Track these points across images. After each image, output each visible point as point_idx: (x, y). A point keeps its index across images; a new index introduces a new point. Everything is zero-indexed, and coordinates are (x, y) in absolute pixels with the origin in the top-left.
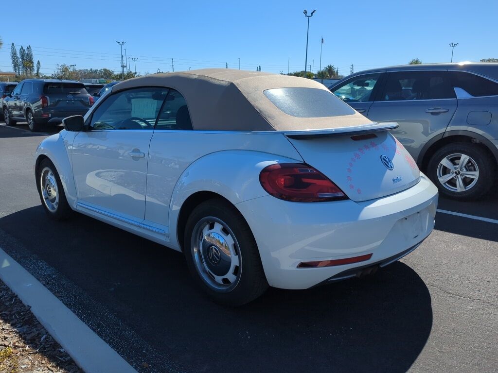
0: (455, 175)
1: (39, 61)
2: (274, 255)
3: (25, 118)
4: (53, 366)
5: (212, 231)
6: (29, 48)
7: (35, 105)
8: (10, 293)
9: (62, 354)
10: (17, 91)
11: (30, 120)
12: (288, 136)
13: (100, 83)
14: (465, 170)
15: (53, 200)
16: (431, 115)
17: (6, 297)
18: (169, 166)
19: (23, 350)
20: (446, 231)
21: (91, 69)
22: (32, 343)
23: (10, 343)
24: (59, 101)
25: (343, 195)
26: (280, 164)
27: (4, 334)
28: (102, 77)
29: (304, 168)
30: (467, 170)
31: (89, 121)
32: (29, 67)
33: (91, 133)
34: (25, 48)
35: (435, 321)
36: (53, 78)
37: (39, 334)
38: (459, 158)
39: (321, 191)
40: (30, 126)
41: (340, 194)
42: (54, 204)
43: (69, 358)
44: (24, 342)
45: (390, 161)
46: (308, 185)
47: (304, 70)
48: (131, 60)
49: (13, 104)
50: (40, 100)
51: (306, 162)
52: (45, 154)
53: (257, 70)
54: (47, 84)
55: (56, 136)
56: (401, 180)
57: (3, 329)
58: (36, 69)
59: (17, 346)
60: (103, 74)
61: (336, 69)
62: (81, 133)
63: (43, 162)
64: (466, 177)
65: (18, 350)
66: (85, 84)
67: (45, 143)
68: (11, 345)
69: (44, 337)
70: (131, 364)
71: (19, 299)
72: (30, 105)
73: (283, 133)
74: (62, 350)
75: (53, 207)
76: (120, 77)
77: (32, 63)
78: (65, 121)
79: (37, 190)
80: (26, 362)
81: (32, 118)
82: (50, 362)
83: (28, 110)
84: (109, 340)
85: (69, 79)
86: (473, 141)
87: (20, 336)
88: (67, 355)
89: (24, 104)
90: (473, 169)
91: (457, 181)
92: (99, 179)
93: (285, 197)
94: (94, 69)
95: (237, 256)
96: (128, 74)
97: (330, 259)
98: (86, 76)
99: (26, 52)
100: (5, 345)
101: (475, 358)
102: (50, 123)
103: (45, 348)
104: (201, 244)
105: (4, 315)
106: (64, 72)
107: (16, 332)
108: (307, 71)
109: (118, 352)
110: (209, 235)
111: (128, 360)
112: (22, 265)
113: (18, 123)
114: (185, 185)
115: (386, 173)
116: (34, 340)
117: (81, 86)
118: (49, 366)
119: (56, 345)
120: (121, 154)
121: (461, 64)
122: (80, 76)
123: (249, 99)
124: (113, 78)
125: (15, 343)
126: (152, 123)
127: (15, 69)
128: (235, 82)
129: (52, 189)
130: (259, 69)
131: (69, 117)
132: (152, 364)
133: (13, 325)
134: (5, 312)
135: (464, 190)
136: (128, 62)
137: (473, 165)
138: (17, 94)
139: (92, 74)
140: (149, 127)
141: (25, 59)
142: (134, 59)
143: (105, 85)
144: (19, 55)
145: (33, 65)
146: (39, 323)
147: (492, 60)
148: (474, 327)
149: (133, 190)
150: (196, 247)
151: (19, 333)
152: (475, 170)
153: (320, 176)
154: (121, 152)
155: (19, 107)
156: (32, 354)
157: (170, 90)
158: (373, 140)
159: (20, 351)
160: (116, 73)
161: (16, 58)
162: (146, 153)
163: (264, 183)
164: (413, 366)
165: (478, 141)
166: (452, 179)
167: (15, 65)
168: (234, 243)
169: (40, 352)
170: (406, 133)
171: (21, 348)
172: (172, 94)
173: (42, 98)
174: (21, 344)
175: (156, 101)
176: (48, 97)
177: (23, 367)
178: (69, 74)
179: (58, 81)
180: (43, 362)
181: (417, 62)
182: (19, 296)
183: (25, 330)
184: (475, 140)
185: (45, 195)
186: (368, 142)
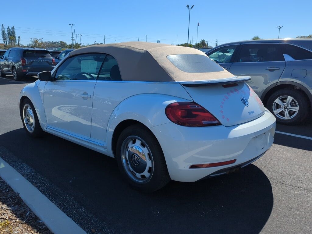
0: (284, 109)
1: (19, 36)
2: (174, 160)
3: (11, 72)
4: (35, 232)
5: (134, 145)
6: (13, 28)
7: (18, 64)
8: (5, 184)
9: (40, 224)
10: (6, 55)
11: (14, 73)
12: (182, 85)
13: (58, 50)
14: (290, 106)
15: (31, 125)
16: (269, 71)
17: (3, 187)
18: (104, 103)
19: (15, 222)
20: (279, 144)
21: (53, 41)
22: (21, 217)
23: (7, 217)
24: (33, 61)
25: (218, 122)
26: (178, 102)
27: (2, 211)
28: (60, 46)
29: (192, 105)
30: (291, 106)
31: (54, 75)
32: (13, 40)
33: (56, 82)
34: (10, 28)
35: (275, 201)
36: (28, 47)
37: (25, 211)
38: (286, 98)
39: (204, 120)
40: (14, 78)
41: (216, 122)
42: (32, 127)
43: (45, 226)
44: (16, 217)
45: (247, 101)
46: (195, 116)
47: (187, 43)
48: (78, 35)
49: (4, 64)
50: (21, 61)
51: (195, 101)
52: (26, 95)
53: (157, 43)
54: (25, 51)
55: (33, 84)
56: (253, 113)
57: (2, 208)
58: (17, 41)
59: (11, 219)
60: (60, 45)
61: (207, 42)
62: (49, 82)
63: (25, 101)
64: (291, 110)
65: (12, 221)
66: (49, 51)
67: (25, 89)
68: (8, 218)
69: (28, 213)
70: (84, 229)
71: (12, 189)
72: (14, 64)
73: (180, 83)
74: (40, 222)
75: (31, 130)
76: (71, 46)
77: (15, 37)
78: (39, 74)
79: (20, 119)
80: (18, 229)
81: (16, 72)
82: (33, 229)
83: (13, 67)
84: (70, 214)
85: (39, 48)
86: (295, 88)
87: (13, 212)
88: (43, 224)
89: (11, 64)
90: (295, 106)
91: (285, 113)
92: (60, 111)
93: (180, 123)
94: (54, 41)
95: (151, 161)
96: (76, 45)
97: (209, 163)
98: (49, 45)
99: (11, 30)
100: (3, 219)
101: (301, 225)
102: (27, 75)
103: (29, 220)
104: (127, 153)
105: (2, 199)
106: (35, 43)
107: (10, 210)
108: (189, 43)
109: (76, 222)
110: (132, 148)
111: (82, 227)
112: (12, 167)
113: (6, 76)
114: (117, 115)
115: (244, 108)
116: (22, 215)
117: (47, 52)
118: (32, 232)
119: (36, 218)
120: (74, 96)
121: (286, 39)
122: (45, 46)
123: (158, 61)
124: (67, 47)
125: (10, 217)
126: (95, 76)
127: (4, 41)
128: (149, 50)
129: (30, 118)
130: (159, 41)
131: (42, 72)
132: (97, 230)
133: (8, 205)
134: (3, 197)
135: (289, 118)
136: (76, 37)
137: (295, 103)
138: (6, 57)
139: (53, 44)
140: (92, 78)
141: (11, 35)
142: (79, 35)
143: (62, 51)
144: (6, 32)
145: (15, 38)
146: (25, 204)
147: (304, 37)
148: (299, 205)
149: (82, 118)
150: (124, 155)
151: (12, 210)
152: (296, 106)
153: (203, 110)
154: (74, 94)
155: (7, 65)
156: (21, 224)
157: (107, 55)
158: (236, 87)
159: (13, 222)
160: (68, 44)
161: (5, 34)
162: (92, 95)
163: (168, 114)
164: (263, 230)
165: (298, 88)
166: (282, 111)
167: (4, 38)
168: (148, 152)
169: (26, 223)
170: (253, 83)
171: (14, 220)
172: (108, 57)
173: (22, 59)
174: (14, 218)
175: (96, 62)
176: (25, 59)
177: (16, 232)
178: (39, 44)
179: (32, 49)
180: (29, 229)
181: (257, 38)
182: (11, 187)
183: (16, 209)
184: (296, 87)
185: (26, 121)
186: (232, 88)
